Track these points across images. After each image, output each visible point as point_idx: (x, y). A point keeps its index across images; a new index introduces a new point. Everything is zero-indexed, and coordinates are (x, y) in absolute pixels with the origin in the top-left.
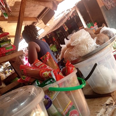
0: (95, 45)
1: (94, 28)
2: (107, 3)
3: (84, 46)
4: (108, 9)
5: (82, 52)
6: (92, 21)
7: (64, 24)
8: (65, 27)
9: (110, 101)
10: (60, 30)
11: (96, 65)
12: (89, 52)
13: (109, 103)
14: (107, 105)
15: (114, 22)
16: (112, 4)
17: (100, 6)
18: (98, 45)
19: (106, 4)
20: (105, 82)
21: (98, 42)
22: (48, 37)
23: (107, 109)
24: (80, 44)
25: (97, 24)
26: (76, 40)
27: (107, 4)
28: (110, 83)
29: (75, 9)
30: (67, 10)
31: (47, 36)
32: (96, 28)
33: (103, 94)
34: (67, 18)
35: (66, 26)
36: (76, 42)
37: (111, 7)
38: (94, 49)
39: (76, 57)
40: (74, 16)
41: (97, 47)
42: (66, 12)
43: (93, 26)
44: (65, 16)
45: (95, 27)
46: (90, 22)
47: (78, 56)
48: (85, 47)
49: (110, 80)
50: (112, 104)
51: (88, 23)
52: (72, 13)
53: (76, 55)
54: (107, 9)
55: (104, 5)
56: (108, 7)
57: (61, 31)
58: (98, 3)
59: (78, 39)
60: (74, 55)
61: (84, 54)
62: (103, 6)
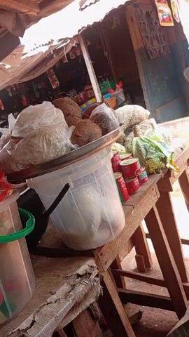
0: (66, 146)
1: (115, 93)
2: (152, 43)
3: (41, 144)
4: (151, 58)
5: (36, 155)
6: (115, 78)
7: (52, 71)
8: (52, 78)
9: (87, 267)
10: (43, 83)
11: (67, 187)
12: (52, 158)
13: (85, 272)
14: (79, 276)
15: (159, 89)
16: (161, 46)
17: (136, 48)
18: (73, 146)
19: (149, 45)
20: (85, 226)
21: (75, 138)
22: (10, 95)
23: (74, 285)
24: (34, 136)
25: (123, 87)
26: (26, 126)
27: (151, 46)
28: (95, 229)
29: (77, 42)
30: (60, 40)
31: (9, 90)
32: (119, 93)
33: (78, 249)
34: (56, 58)
35: (54, 76)
36: (26, 129)
37: (158, 53)
38: (63, 153)
39: (24, 166)
40: (76, 56)
41: (72, 149)
42: (55, 43)
43: (115, 89)
44: (52, 53)
45: (117, 92)
46: (110, 78)
47: (26, 163)
48: (43, 145)
49: (95, 222)
50: (90, 274)
51: (105, 80)
52: (69, 48)
53: (23, 161)
54: (149, 58)
55: (143, 47)
56: (151, 52)
57: (44, 86)
58: (131, 39)
59: (33, 123)
60: (18, 159)
61: (39, 161)
62: (141, 48)
